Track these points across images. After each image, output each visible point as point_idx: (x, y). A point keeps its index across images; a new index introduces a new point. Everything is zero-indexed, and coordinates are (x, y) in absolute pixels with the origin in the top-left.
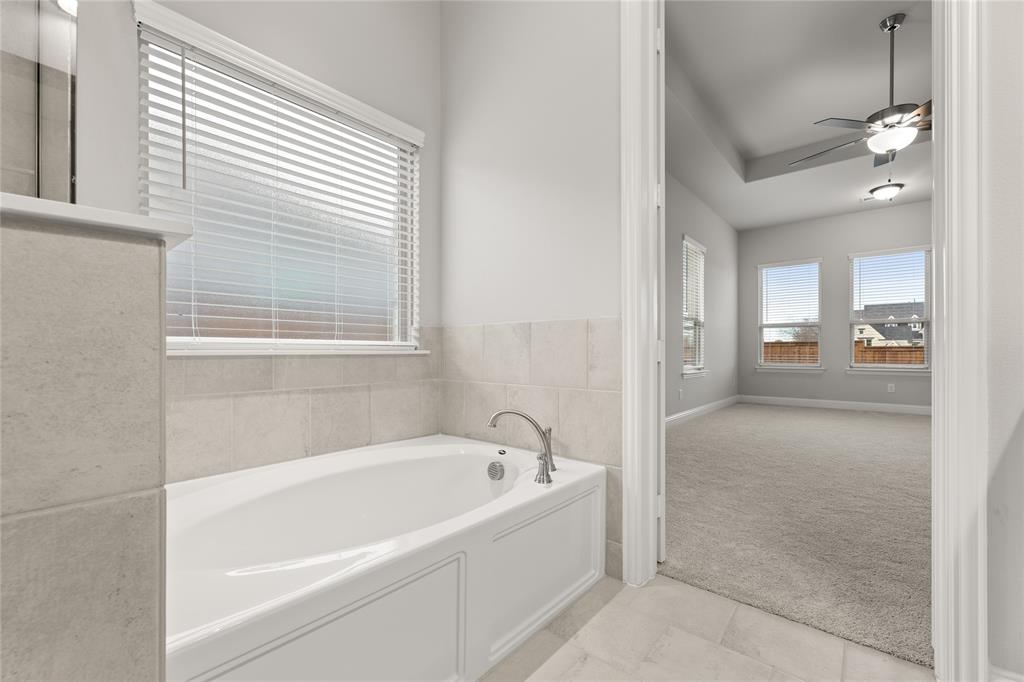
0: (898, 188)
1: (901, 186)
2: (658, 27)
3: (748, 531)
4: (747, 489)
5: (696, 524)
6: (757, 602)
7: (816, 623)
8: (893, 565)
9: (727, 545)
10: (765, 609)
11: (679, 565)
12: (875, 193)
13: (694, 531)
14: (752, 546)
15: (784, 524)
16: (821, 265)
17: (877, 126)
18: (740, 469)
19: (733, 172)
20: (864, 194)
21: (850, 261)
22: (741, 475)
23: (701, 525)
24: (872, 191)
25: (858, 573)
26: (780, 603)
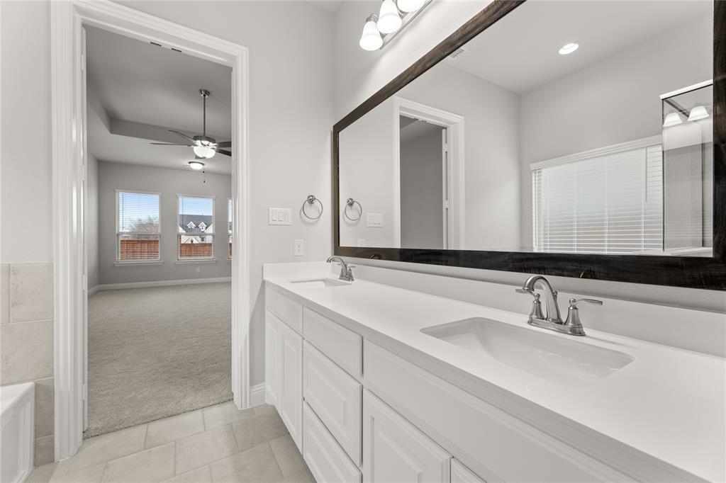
0: (201, 165)
1: (203, 164)
2: (82, 53)
3: (141, 381)
4: (130, 355)
5: (102, 393)
6: (159, 417)
7: (189, 409)
8: (213, 366)
9: (130, 396)
10: (163, 418)
11: (100, 425)
12: (191, 164)
13: (102, 399)
14: (145, 389)
15: (160, 367)
16: (161, 197)
17: (198, 142)
18: (119, 343)
19: (104, 126)
20: (185, 162)
21: (178, 198)
22: (123, 347)
23: (105, 392)
24: (190, 163)
25: (201, 376)
26: (170, 410)
